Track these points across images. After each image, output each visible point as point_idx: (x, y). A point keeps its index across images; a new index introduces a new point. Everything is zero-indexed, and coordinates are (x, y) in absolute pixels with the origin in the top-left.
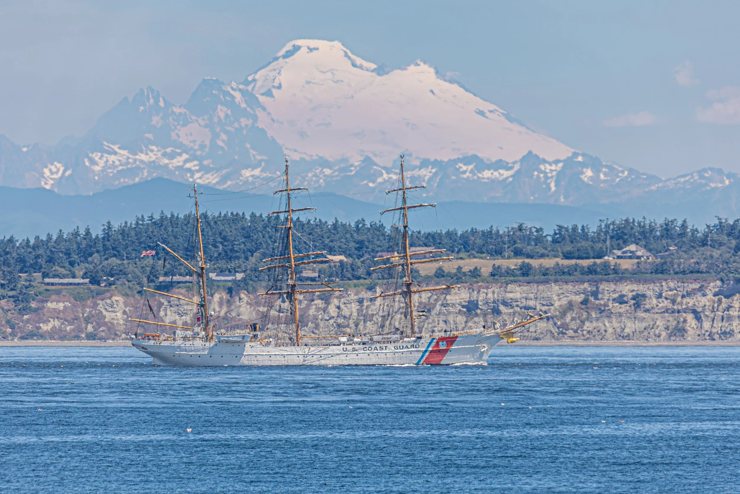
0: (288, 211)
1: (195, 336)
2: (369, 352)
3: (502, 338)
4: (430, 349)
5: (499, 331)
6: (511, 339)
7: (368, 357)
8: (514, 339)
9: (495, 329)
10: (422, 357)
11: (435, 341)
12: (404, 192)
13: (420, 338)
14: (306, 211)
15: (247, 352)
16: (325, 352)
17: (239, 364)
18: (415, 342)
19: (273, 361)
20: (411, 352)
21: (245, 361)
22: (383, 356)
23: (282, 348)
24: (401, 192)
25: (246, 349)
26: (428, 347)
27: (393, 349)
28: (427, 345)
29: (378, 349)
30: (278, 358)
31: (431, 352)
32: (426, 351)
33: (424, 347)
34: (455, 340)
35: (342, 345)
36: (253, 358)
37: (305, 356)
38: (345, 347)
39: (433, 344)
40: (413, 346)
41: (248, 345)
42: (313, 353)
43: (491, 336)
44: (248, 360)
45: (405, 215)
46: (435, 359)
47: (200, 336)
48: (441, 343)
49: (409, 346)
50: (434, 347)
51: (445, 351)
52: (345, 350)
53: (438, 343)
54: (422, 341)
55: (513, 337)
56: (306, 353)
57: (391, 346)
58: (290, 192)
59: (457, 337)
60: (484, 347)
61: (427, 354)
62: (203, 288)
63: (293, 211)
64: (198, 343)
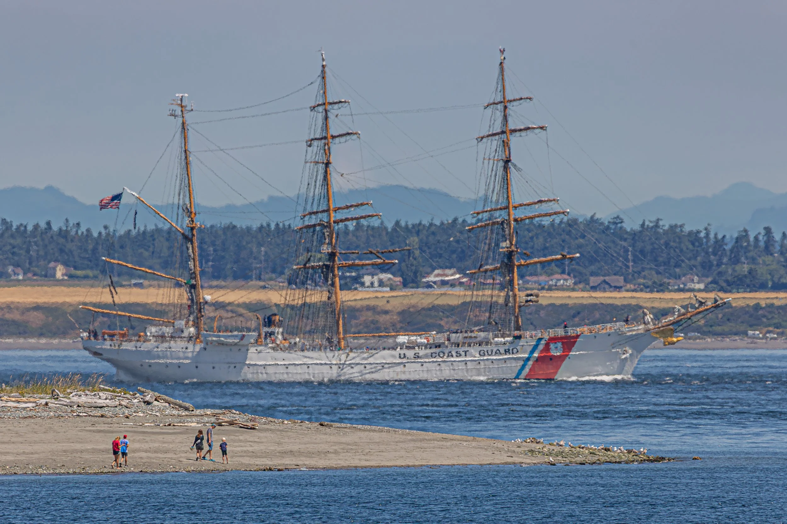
0: (325, 138)
1: (177, 335)
2: (440, 360)
3: (656, 338)
4: (536, 355)
5: (651, 326)
6: (670, 339)
7: (438, 368)
8: (675, 340)
9: (644, 323)
10: (523, 367)
11: (543, 342)
12: (506, 107)
13: (519, 337)
14: (348, 137)
15: (251, 360)
16: (371, 360)
17: (240, 379)
18: (511, 343)
19: (290, 375)
20: (505, 360)
21: (248, 375)
22: (462, 366)
23: (306, 353)
24: (500, 107)
25: (249, 355)
26: (532, 352)
27: (478, 355)
28: (529, 349)
29: (454, 354)
30: (299, 370)
31: (538, 360)
32: (528, 359)
33: (524, 352)
34: (576, 342)
35: (398, 349)
36: (261, 370)
37: (341, 366)
38: (402, 352)
39: (541, 347)
40: (507, 351)
41: (252, 350)
42: (353, 361)
43: (636, 335)
44: (253, 373)
45: (506, 144)
46: (545, 371)
47: (186, 334)
48: (552, 346)
49: (502, 351)
50: (542, 352)
51: (561, 358)
52: (402, 356)
53: (547, 345)
54: (522, 342)
55: (671, 337)
56: (342, 362)
57: (474, 351)
58: (329, 107)
59: (578, 336)
60: (625, 352)
61: (530, 363)
62: (194, 259)
63: (333, 137)
64: (177, 346)
